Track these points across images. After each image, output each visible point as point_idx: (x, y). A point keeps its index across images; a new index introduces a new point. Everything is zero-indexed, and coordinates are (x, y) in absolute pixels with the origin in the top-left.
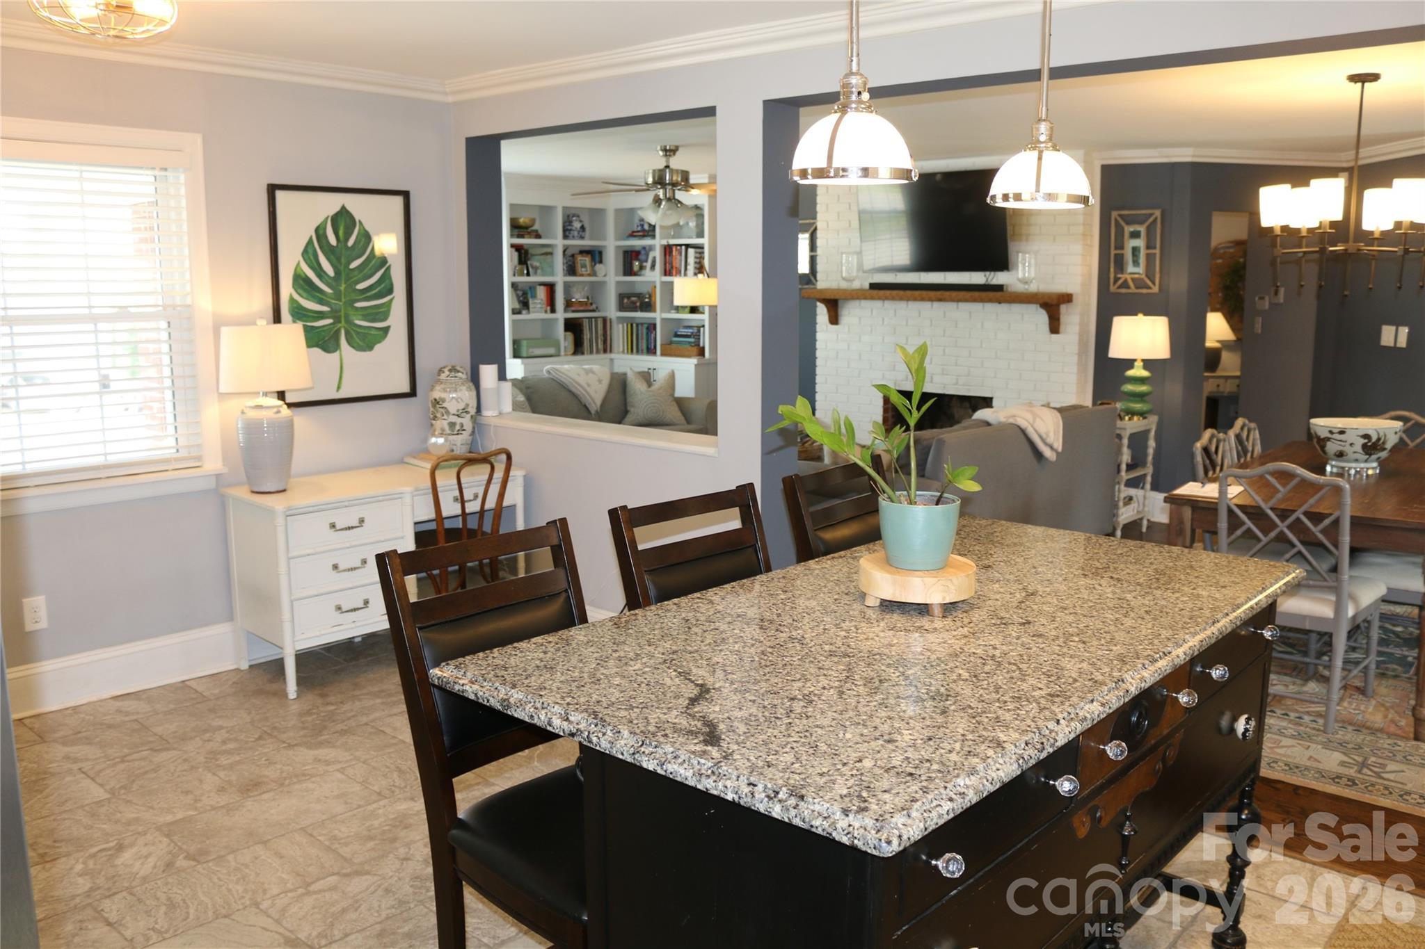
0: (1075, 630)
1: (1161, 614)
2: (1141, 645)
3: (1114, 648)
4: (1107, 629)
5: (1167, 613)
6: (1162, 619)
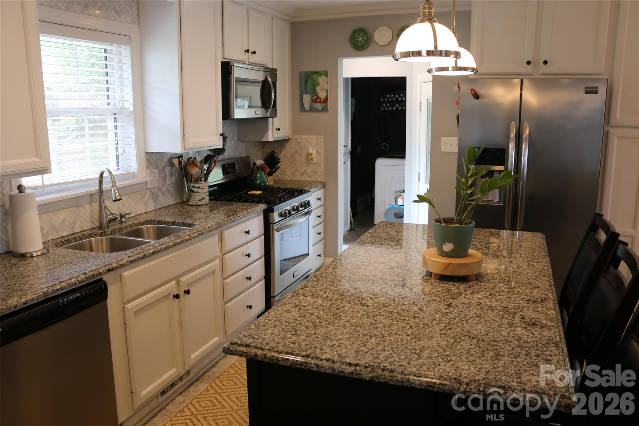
0: (369, 267)
1: (333, 280)
2: (340, 264)
3: (350, 261)
4: (356, 269)
5: (330, 282)
6: (332, 277)
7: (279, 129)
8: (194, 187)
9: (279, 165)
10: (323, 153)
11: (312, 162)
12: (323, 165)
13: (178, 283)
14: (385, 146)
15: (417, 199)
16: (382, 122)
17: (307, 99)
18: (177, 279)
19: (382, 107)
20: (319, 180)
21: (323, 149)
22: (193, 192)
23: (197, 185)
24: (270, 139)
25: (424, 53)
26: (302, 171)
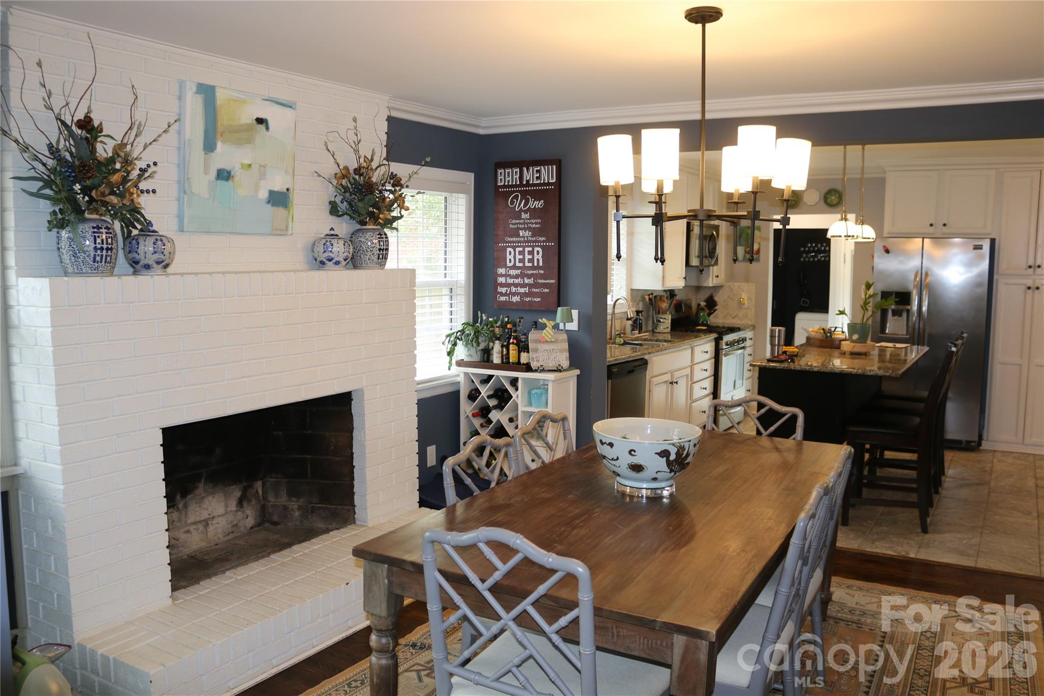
7: (718, 276)
8: (661, 318)
9: (717, 307)
10: (754, 298)
11: (743, 307)
12: (753, 310)
13: (672, 376)
14: (804, 302)
15: (838, 313)
16: (802, 275)
17: (741, 250)
18: (672, 373)
19: (802, 257)
20: (750, 323)
21: (754, 295)
22: (660, 322)
23: (663, 317)
24: (711, 285)
25: (843, 236)
26: (733, 316)
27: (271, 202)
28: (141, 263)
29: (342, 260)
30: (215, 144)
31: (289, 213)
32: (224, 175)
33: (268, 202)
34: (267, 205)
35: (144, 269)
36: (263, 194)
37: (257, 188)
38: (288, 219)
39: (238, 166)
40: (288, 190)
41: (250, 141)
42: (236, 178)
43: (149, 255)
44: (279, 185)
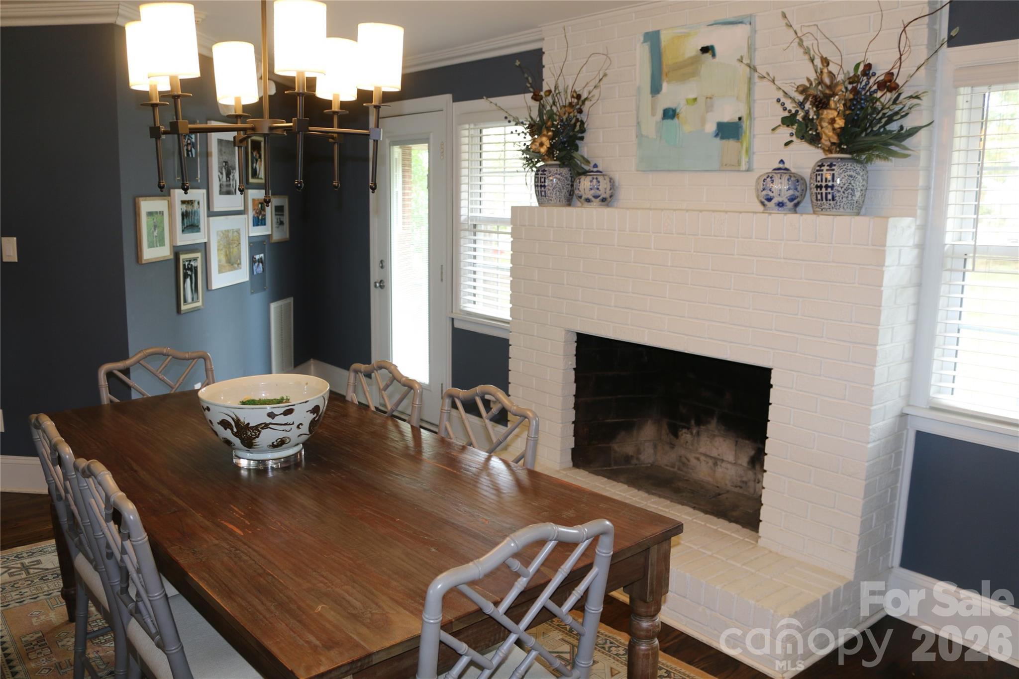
27: (720, 135)
28: (583, 198)
29: (786, 201)
30: (661, 86)
31: (742, 146)
32: (670, 114)
33: (717, 135)
34: (715, 139)
35: (586, 203)
36: (711, 128)
37: (703, 121)
38: (740, 152)
39: (683, 102)
40: (740, 119)
41: (694, 74)
42: (681, 116)
43: (587, 191)
44: (728, 115)
